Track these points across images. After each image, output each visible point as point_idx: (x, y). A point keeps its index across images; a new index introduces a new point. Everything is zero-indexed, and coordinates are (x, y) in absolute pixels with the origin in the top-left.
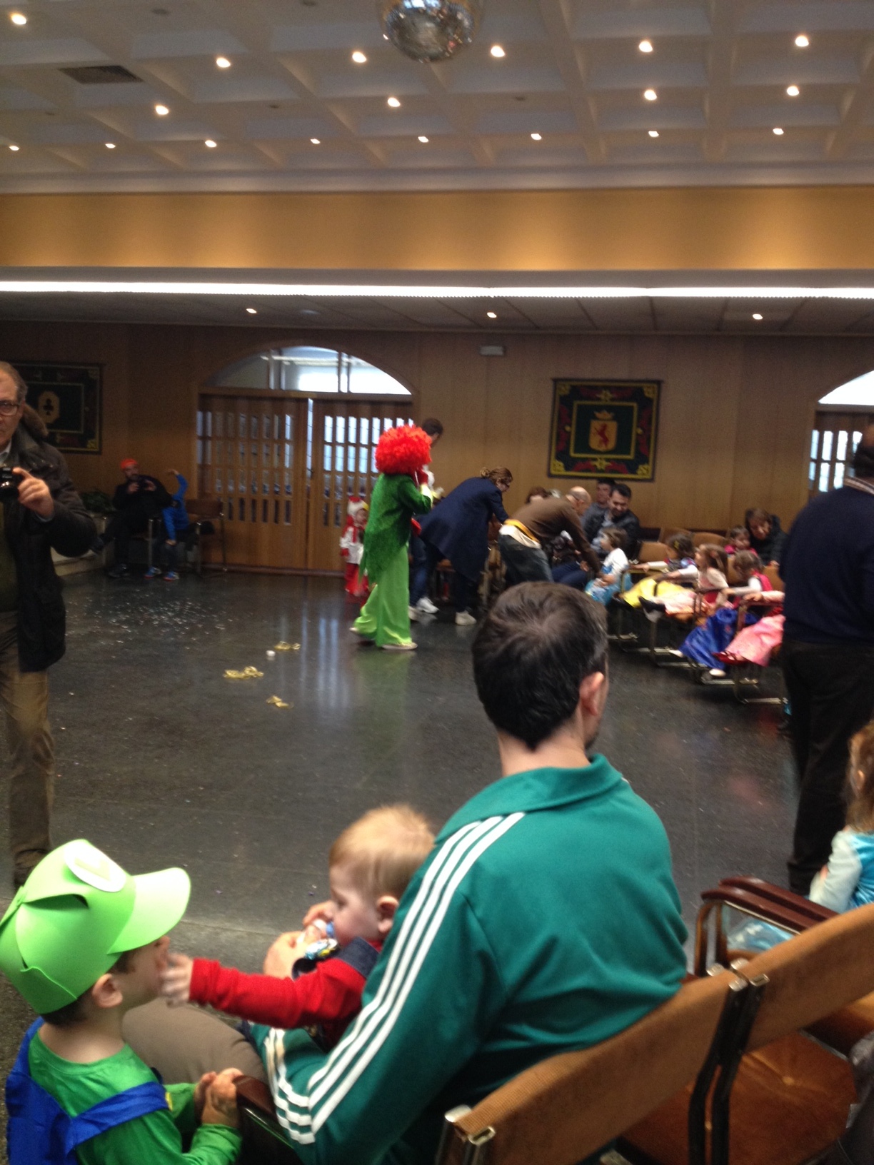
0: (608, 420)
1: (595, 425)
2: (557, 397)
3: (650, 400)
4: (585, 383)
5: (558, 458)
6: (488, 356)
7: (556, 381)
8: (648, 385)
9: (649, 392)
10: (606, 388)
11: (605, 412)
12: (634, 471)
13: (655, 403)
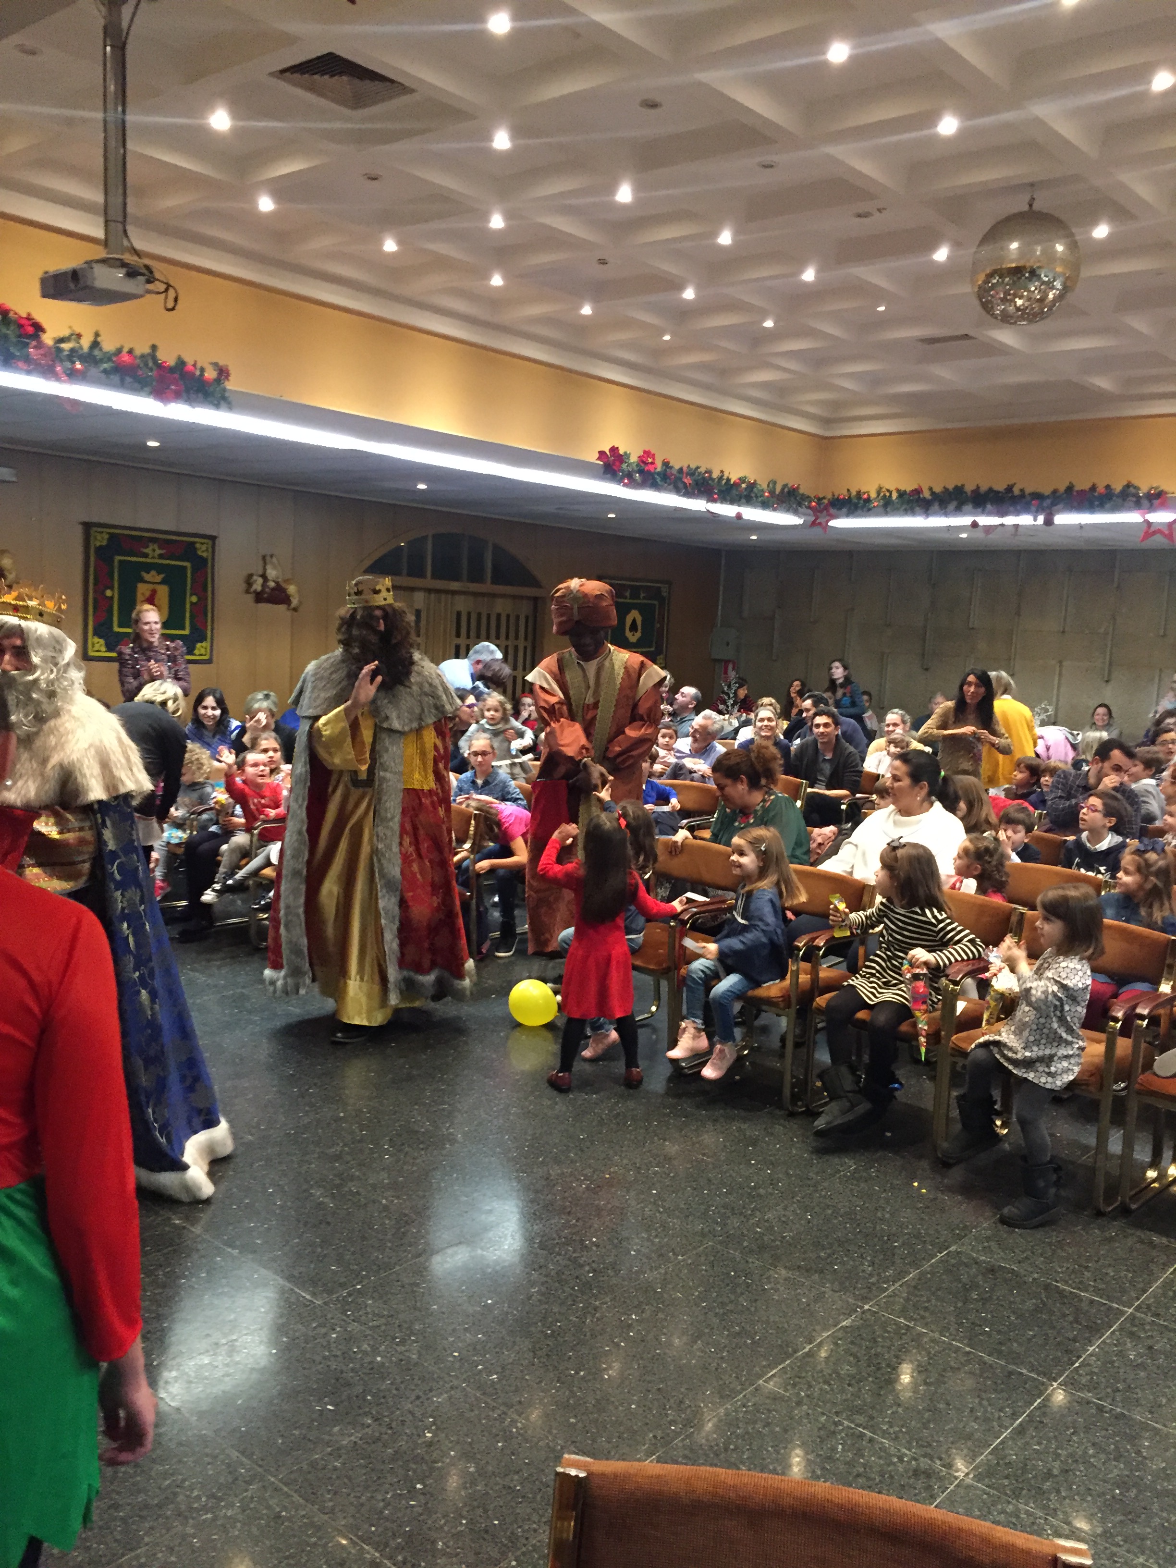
0: (158, 584)
1: (143, 588)
2: (91, 548)
3: (204, 561)
4: (126, 532)
5: (96, 633)
7: (87, 526)
8: (203, 541)
9: (202, 550)
10: (153, 540)
13: (210, 564)
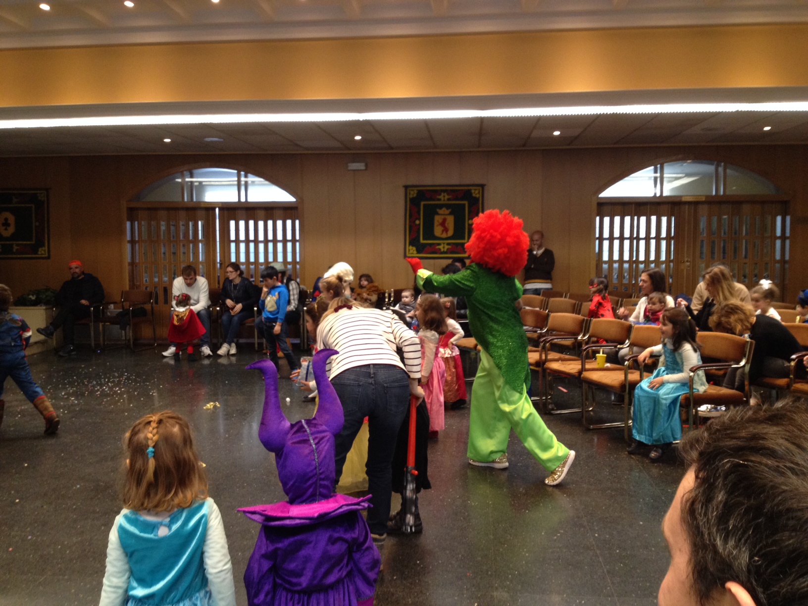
0: (447, 214)
1: (438, 219)
2: (408, 200)
3: (477, 200)
4: (428, 188)
5: (411, 244)
6: (354, 170)
7: (406, 187)
8: (474, 188)
9: (476, 193)
10: (443, 191)
11: (444, 209)
13: (480, 201)
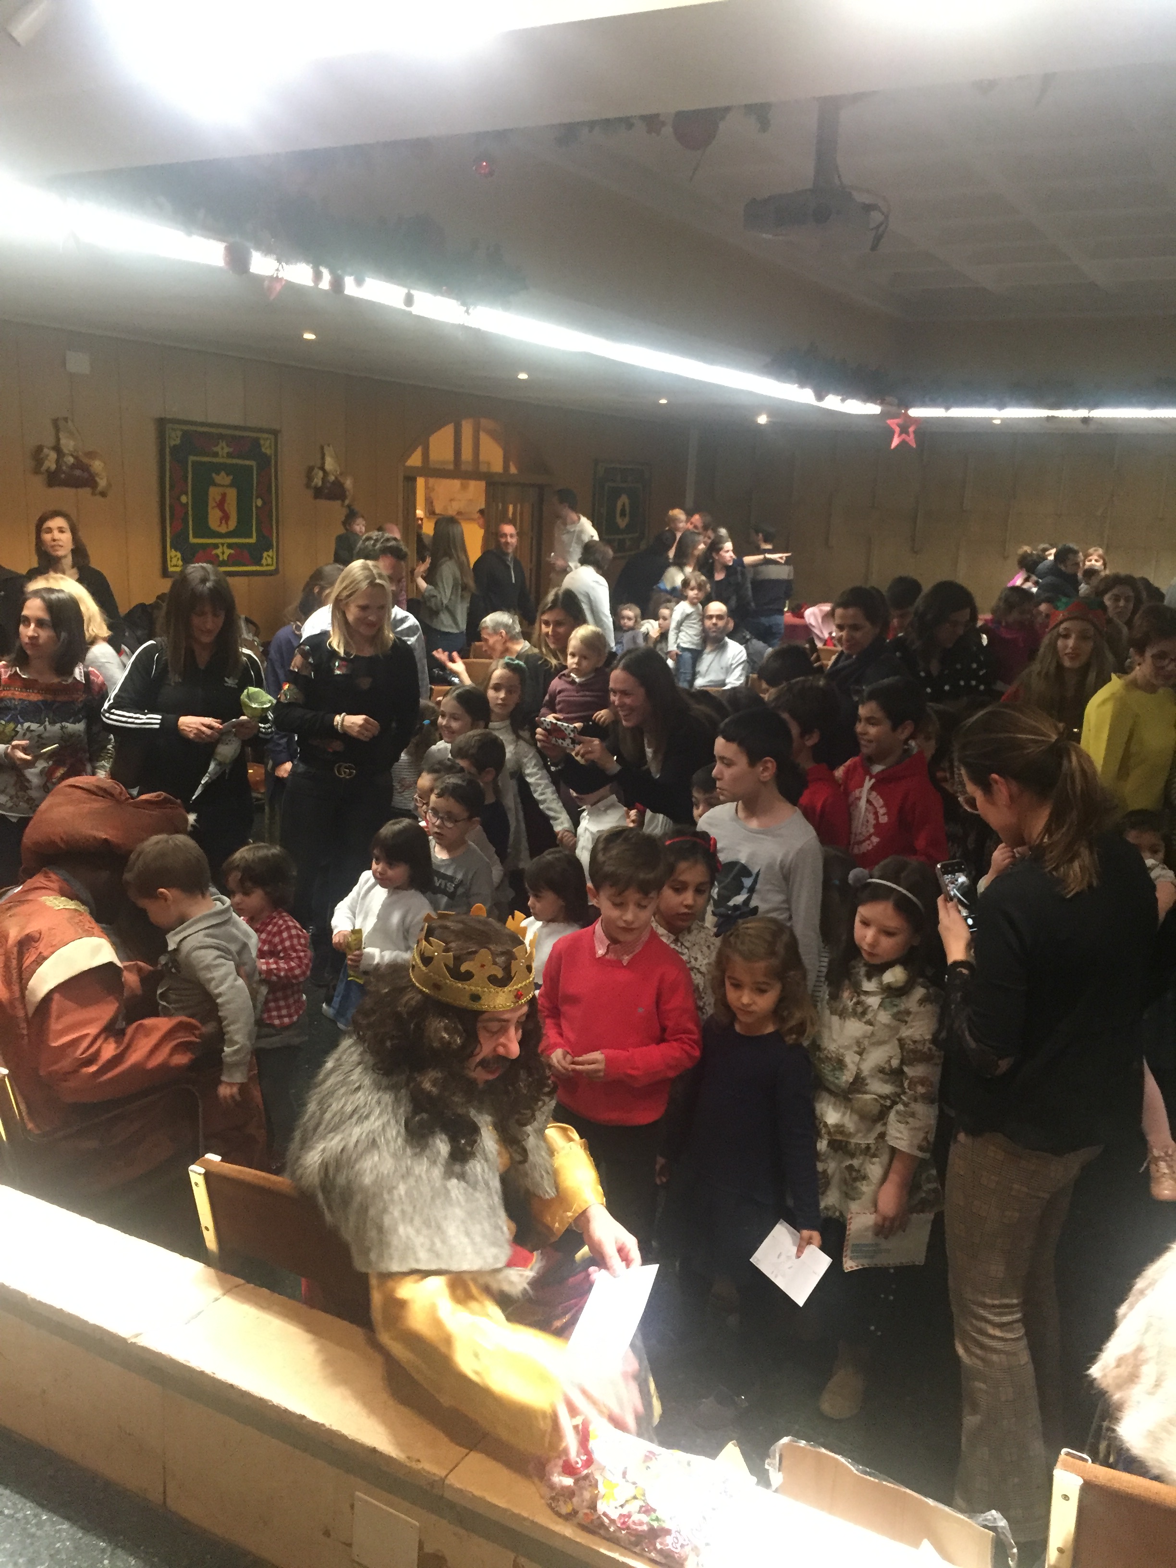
0: (227, 486)
1: (214, 493)
2: (166, 450)
3: (268, 459)
4: (198, 428)
5: (175, 547)
7: (159, 423)
8: (266, 436)
9: (266, 446)
10: (221, 437)
11: (223, 474)
12: (258, 562)
13: (273, 462)
